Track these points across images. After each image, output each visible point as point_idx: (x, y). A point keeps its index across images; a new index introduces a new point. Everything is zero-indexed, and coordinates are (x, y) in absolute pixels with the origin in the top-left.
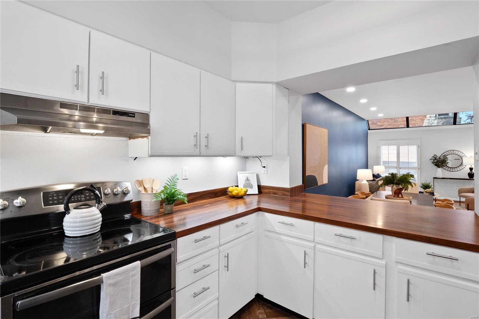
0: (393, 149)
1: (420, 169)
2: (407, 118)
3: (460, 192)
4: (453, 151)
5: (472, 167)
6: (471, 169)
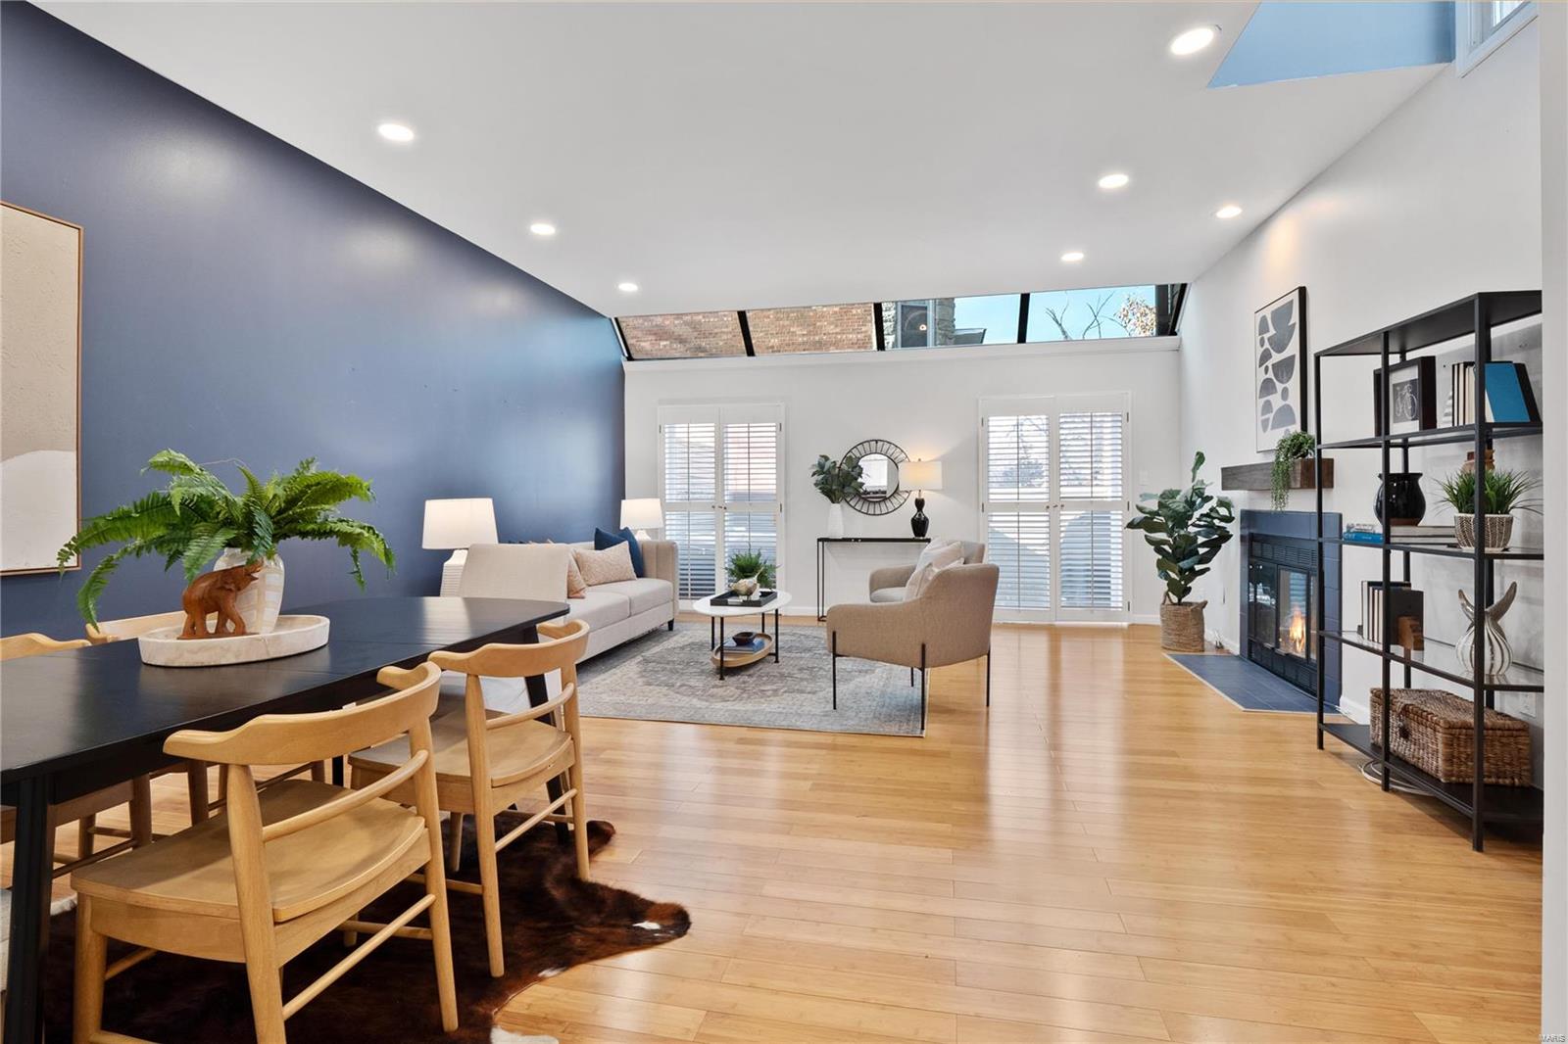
0: (703, 435)
1: (786, 511)
2: (742, 315)
3: (877, 582)
4: (877, 441)
5: (922, 497)
6: (920, 504)
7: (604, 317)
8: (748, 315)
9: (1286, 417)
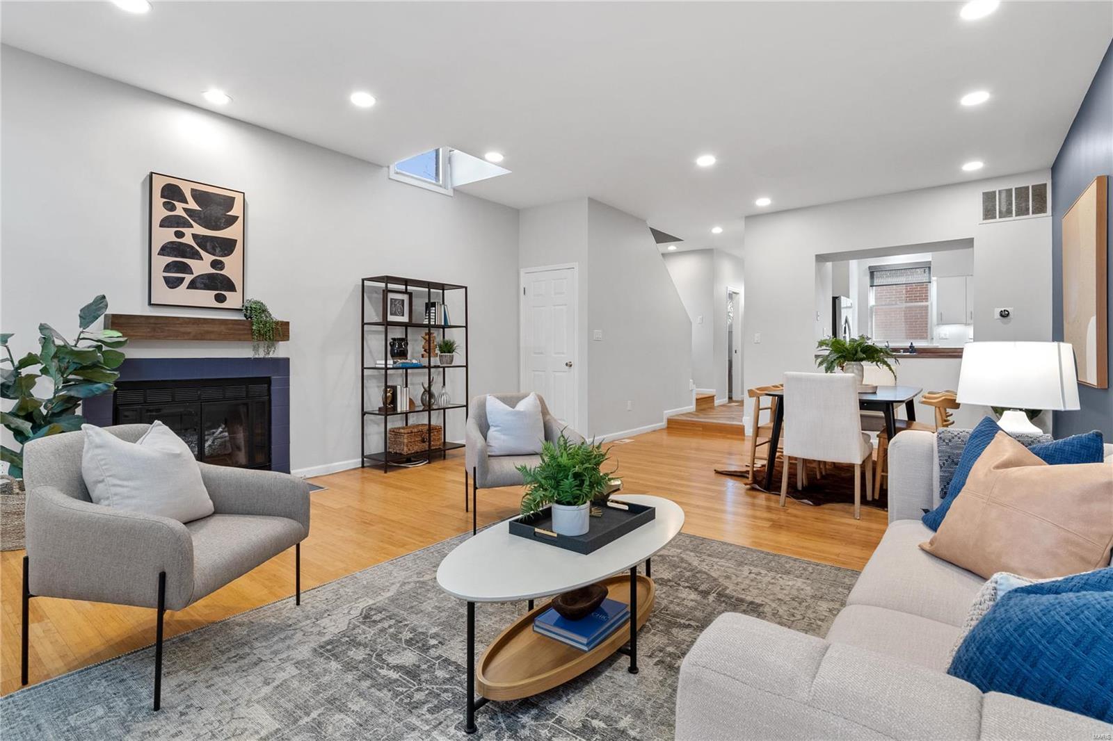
9: (218, 283)
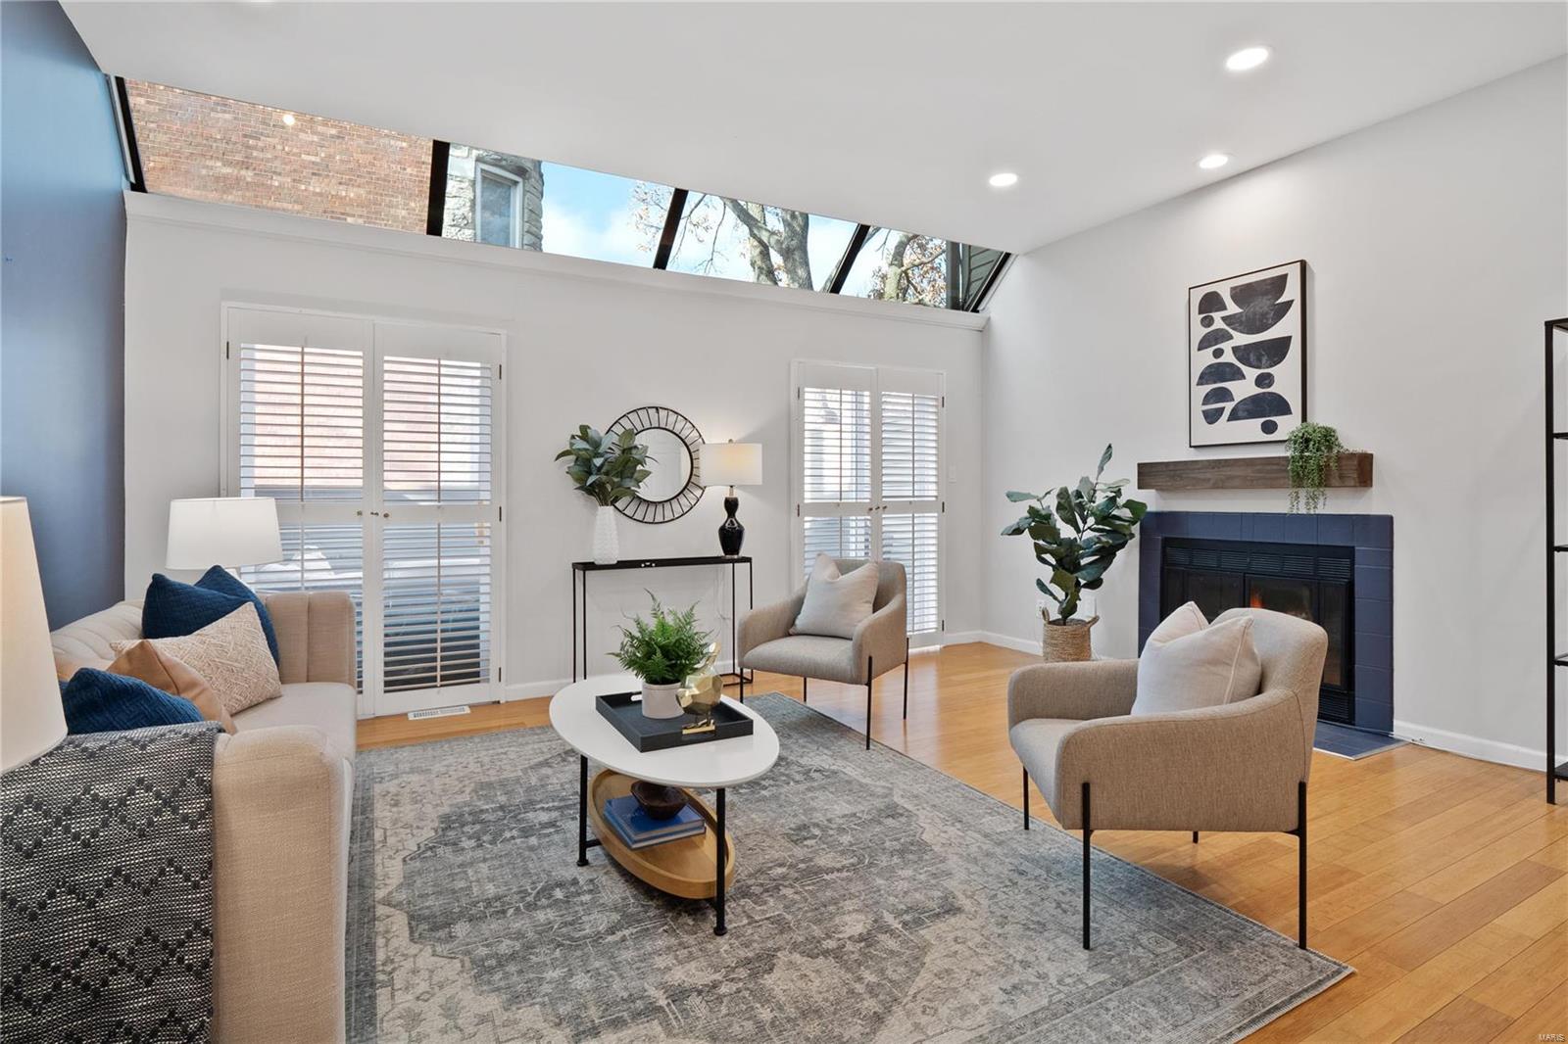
4: (656, 411)
5: (734, 496)
6: (731, 506)
7: (98, 69)
8: (452, 151)
9: (1268, 406)
